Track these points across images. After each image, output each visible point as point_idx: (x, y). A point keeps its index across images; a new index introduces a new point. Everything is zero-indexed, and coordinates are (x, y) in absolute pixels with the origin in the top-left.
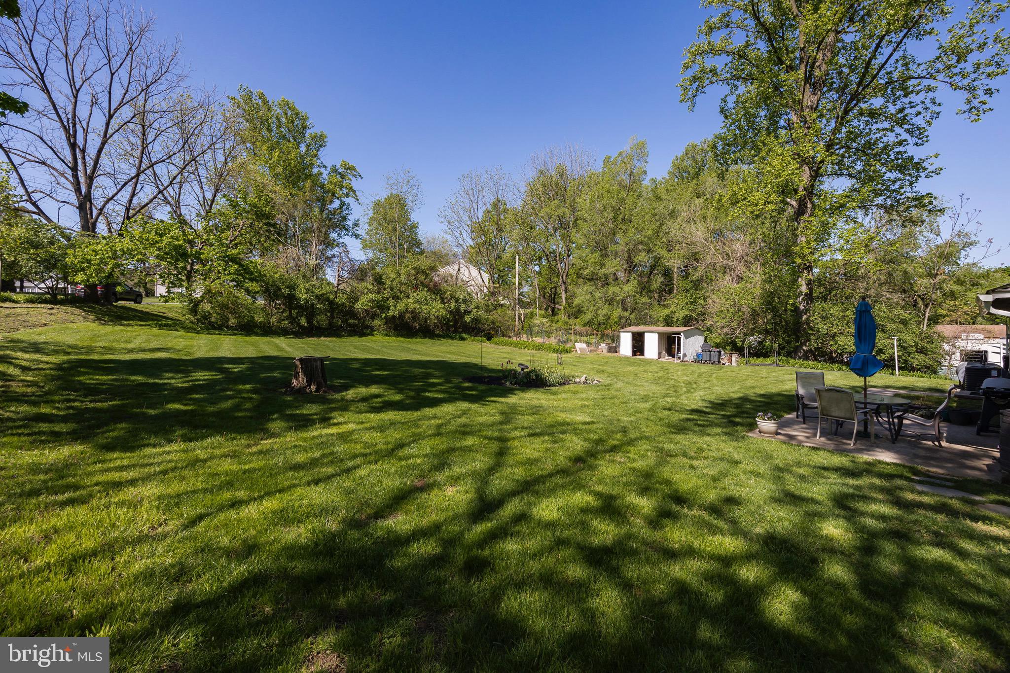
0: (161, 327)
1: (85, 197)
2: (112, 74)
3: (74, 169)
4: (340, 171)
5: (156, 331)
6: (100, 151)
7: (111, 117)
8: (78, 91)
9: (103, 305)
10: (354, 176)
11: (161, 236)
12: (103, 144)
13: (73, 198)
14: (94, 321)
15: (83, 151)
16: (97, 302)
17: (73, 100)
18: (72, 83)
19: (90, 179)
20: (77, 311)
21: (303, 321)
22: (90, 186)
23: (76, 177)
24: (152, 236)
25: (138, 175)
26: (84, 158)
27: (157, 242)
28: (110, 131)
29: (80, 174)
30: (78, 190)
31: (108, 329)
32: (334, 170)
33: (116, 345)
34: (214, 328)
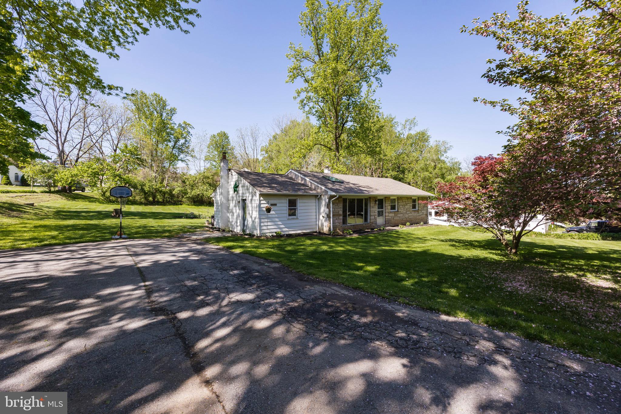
0: (90, 201)
1: (61, 151)
2: (71, 105)
3: (57, 141)
4: (183, 125)
5: (87, 203)
6: (67, 134)
7: (71, 120)
8: (58, 109)
9: (68, 193)
10: (190, 127)
11: (89, 168)
12: (68, 131)
13: (56, 151)
14: (65, 200)
15: (60, 132)
16: (66, 192)
17: (56, 113)
18: (56, 107)
19: (63, 144)
20: (59, 196)
21: (151, 199)
22: (63, 147)
23: (58, 144)
24: (86, 168)
25: (82, 141)
26: (60, 135)
27: (87, 171)
28: (70, 126)
29: (59, 142)
30: (58, 148)
31: (70, 202)
32: (180, 125)
33: (72, 207)
34: (111, 202)
